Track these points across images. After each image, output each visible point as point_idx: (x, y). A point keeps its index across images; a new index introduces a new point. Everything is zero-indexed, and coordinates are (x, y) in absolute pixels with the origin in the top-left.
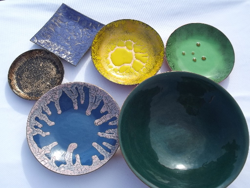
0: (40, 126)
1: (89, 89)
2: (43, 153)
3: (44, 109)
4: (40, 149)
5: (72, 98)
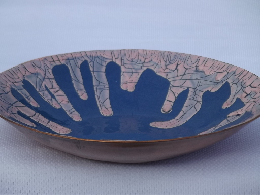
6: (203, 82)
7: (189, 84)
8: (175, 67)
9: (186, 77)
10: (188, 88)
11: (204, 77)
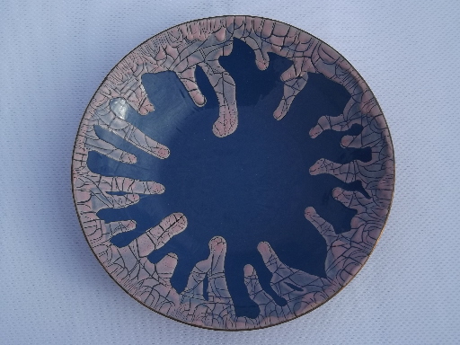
0: (347, 142)
1: (238, 315)
2: (299, 61)
3: (360, 194)
4: (314, 71)
5: (286, 270)
6: (207, 51)
7: (193, 60)
8: (164, 53)
9: (183, 56)
10: (197, 65)
11: (203, 44)
